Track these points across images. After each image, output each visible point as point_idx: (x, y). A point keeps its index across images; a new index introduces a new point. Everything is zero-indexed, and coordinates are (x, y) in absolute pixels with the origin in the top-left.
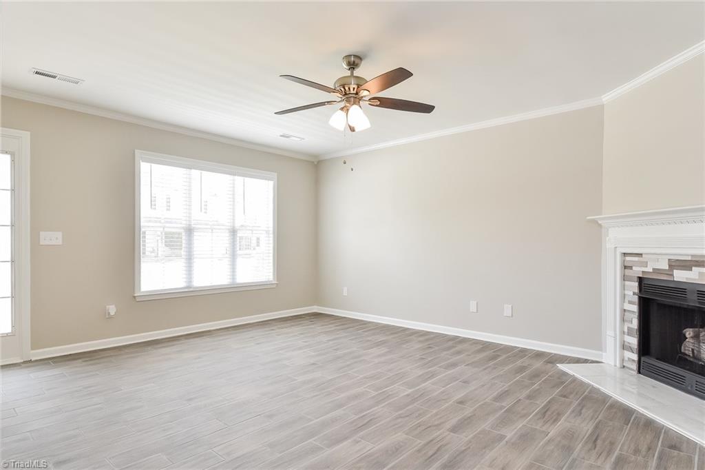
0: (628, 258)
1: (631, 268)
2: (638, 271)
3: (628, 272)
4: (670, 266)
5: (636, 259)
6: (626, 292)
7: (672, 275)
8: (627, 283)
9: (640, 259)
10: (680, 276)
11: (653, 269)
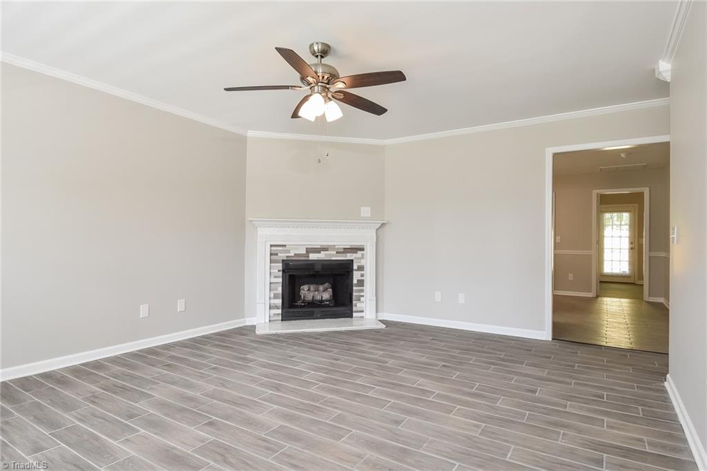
0: (273, 248)
1: (277, 254)
2: (282, 256)
3: (273, 257)
4: (307, 252)
5: (281, 248)
6: (272, 271)
7: (309, 257)
8: (272, 264)
9: (285, 248)
10: (313, 257)
11: (295, 254)
